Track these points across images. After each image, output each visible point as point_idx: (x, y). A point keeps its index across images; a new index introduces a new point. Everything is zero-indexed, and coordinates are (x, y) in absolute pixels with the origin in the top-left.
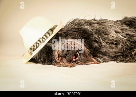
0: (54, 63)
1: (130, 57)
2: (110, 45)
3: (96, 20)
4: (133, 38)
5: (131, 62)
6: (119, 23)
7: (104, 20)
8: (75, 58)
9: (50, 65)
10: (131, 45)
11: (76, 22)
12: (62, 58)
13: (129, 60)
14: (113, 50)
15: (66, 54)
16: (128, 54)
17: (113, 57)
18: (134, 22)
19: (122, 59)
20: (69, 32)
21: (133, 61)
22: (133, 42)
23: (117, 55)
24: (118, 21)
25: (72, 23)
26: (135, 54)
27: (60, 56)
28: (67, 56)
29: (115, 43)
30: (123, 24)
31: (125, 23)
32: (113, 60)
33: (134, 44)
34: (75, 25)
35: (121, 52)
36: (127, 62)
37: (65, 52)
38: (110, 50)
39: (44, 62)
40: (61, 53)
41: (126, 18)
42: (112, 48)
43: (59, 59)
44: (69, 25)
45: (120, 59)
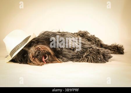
0: (28, 62)
1: (82, 58)
2: (69, 50)
3: (60, 32)
4: (84, 45)
5: (83, 62)
6: (75, 35)
7: (65, 33)
8: (45, 59)
9: (25, 64)
10: (83, 50)
11: (46, 33)
12: (35, 58)
13: (81, 60)
14: (71, 54)
15: (38, 55)
16: (81, 56)
17: (71, 59)
18: (85, 35)
19: (77, 60)
20: (40, 40)
21: (84, 61)
22: (85, 48)
23: (73, 57)
24: (75, 33)
25: (43, 34)
26: (85, 56)
27: (33, 57)
28: (38, 56)
29: (72, 49)
30: (78, 36)
31: (79, 35)
32: (71, 61)
33: (85, 50)
34: (45, 36)
35: (76, 55)
36: (80, 62)
37: (37, 54)
38: (69, 54)
39: (21, 62)
40: (34, 54)
41: (80, 31)
42: (70, 53)
43: (33, 59)
44: (41, 35)
45: (75, 60)
